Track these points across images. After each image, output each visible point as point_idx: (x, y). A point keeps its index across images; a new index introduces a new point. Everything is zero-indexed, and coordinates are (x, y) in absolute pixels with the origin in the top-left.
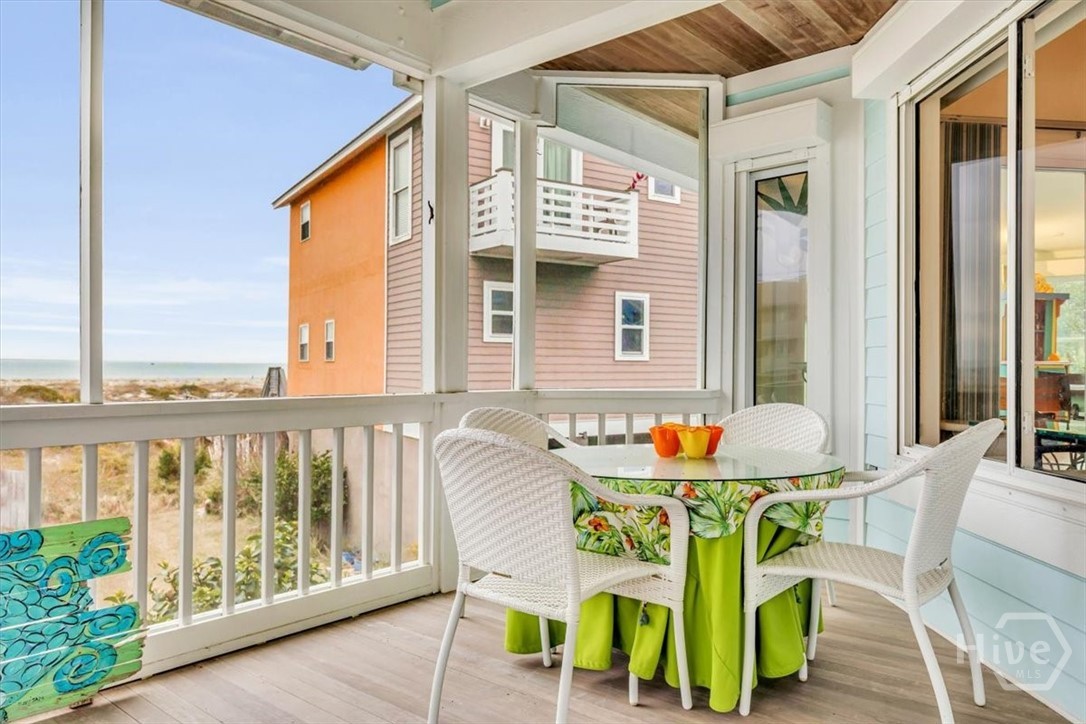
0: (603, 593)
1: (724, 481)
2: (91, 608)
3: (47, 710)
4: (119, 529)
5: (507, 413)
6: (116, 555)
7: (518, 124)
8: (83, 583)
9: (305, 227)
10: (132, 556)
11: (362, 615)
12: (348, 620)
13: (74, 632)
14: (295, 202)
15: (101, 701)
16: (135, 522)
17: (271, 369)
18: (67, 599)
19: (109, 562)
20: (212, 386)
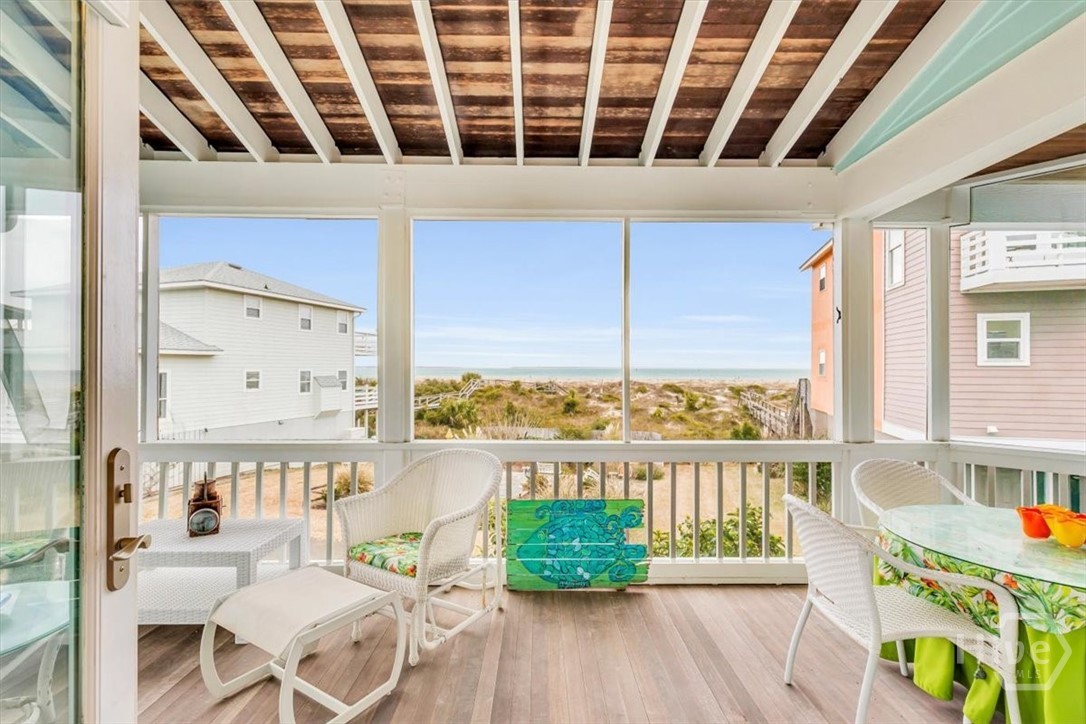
0: (944, 639)
1: (1053, 583)
2: (626, 543)
3: (606, 587)
4: (638, 505)
5: (902, 465)
6: (637, 518)
7: (929, 230)
8: (622, 530)
9: (822, 283)
10: (645, 519)
11: (784, 585)
12: (773, 586)
13: (618, 552)
14: (815, 265)
15: (630, 590)
16: (646, 502)
17: (800, 380)
18: (615, 536)
19: (633, 521)
20: (770, 385)
